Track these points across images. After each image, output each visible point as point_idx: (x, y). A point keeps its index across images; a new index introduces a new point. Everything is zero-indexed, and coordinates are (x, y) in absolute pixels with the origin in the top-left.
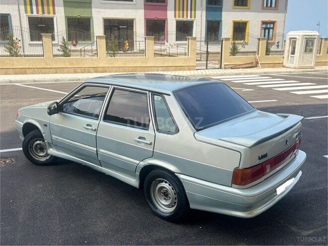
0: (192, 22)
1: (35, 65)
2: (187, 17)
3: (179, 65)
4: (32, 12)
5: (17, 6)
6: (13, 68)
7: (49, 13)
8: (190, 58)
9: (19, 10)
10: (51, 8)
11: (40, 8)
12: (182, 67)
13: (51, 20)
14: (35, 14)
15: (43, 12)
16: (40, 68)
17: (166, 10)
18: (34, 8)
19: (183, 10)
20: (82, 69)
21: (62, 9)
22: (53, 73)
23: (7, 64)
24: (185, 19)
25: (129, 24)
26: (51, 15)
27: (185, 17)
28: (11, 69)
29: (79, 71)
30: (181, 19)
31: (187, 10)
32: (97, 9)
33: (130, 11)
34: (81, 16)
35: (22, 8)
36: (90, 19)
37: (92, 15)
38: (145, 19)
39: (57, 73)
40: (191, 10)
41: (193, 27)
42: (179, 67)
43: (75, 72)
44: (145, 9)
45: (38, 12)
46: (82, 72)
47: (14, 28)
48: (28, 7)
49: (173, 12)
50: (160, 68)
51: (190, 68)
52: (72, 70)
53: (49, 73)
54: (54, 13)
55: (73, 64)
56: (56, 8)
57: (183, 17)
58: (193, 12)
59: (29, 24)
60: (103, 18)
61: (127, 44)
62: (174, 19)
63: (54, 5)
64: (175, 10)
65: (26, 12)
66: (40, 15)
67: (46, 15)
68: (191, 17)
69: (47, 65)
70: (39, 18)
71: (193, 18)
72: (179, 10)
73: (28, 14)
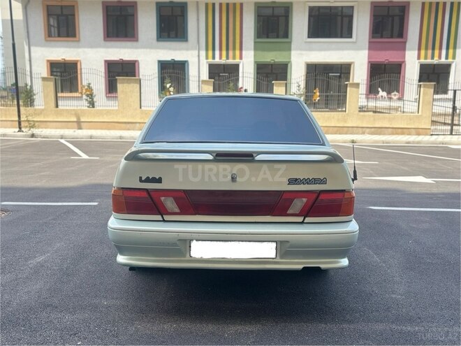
0: (448, 66)
2: (440, 57)
3: (402, 126)
4: (214, 58)
5: (197, 52)
7: (234, 58)
8: (421, 116)
9: (199, 56)
10: (238, 53)
11: (224, 53)
12: (405, 130)
13: (236, 67)
14: (217, 60)
15: (227, 58)
17: (404, 49)
18: (217, 53)
19: (433, 49)
21: (252, 53)
24: (436, 61)
25: (344, 70)
26: (237, 61)
27: (436, 58)
30: (429, 61)
31: (441, 49)
32: (299, 52)
33: (346, 52)
34: (276, 60)
35: (203, 53)
36: (287, 65)
37: (290, 58)
38: (369, 62)
40: (448, 48)
41: (449, 73)
42: (400, 130)
44: (370, 49)
45: (221, 58)
47: (191, 78)
48: (210, 53)
49: (416, 52)
50: (368, 130)
51: (418, 132)
54: (241, 58)
56: (244, 52)
57: (433, 58)
58: (451, 51)
59: (209, 73)
60: (306, 63)
61: (318, 94)
62: (417, 61)
63: (241, 49)
64: (419, 49)
65: (207, 58)
66: (224, 61)
67: (231, 61)
68: (447, 58)
70: (221, 65)
71: (450, 60)
72: (426, 49)
73: (209, 60)
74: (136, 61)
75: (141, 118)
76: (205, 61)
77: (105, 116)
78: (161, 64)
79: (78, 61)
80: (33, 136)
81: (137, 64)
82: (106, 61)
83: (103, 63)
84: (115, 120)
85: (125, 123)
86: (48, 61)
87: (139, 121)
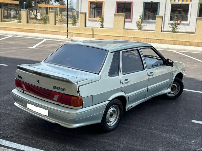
1: (147, 36)
6: (133, 37)
13: (187, 6)
14: (177, 2)
16: (150, 39)
20: (180, 42)
22: (158, 43)
23: (131, 34)
26: (188, 2)
28: (132, 38)
29: (178, 43)
39: (161, 43)
43: (175, 44)
46: (179, 45)
52: (172, 42)
53: (156, 43)
55: (174, 38)
66: (180, 2)
67: (184, 2)
69: (156, 37)
73: (172, 2)
74: (132, 2)
75: (123, 34)
76: (170, 2)
77: (106, 33)
78: (145, 4)
79: (103, 2)
80: (72, 40)
81: (132, 4)
82: (117, 2)
83: (115, 3)
84: (111, 35)
85: (115, 36)
86: (89, 1)
87: (122, 36)
